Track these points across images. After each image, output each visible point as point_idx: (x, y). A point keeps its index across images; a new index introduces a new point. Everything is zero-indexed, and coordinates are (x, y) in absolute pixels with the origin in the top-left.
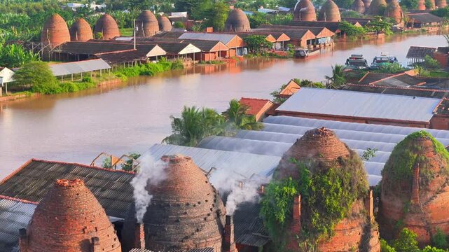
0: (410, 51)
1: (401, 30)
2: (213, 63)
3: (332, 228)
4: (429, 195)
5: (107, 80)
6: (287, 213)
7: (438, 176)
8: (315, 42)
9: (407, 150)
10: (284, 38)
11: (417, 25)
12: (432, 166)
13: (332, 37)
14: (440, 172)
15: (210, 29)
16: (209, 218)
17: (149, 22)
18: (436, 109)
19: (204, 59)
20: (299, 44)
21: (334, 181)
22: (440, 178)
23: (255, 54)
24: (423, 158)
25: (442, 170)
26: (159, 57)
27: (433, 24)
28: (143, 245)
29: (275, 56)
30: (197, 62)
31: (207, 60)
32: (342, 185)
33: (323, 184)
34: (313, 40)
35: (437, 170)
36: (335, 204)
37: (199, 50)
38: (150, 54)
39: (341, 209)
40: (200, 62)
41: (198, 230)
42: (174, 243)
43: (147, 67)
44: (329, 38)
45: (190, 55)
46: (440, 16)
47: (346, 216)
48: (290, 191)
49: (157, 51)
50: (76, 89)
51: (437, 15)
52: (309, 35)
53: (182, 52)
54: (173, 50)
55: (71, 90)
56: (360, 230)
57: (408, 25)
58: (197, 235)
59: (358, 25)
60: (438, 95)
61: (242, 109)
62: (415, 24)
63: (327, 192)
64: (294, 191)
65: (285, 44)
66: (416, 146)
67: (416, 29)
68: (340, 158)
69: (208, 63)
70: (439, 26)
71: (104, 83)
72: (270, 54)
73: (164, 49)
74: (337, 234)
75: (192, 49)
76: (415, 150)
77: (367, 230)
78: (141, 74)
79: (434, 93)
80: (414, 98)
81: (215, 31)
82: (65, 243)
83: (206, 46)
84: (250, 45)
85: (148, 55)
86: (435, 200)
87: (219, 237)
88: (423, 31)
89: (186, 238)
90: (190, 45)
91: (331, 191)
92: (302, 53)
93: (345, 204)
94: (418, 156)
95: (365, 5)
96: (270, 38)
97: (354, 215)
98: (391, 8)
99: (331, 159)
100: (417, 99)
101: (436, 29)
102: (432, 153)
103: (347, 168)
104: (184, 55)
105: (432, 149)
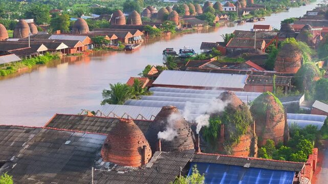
0: (202, 45)
1: (180, 30)
2: (76, 55)
3: (239, 139)
4: (275, 123)
5: (21, 68)
6: (218, 133)
8: (132, 39)
9: (262, 101)
10: (114, 37)
11: (189, 26)
12: (275, 109)
13: (142, 36)
14: (279, 112)
15: (58, 32)
16: (189, 135)
17: (24, 28)
18: (246, 81)
19: (70, 52)
20: (123, 41)
21: (239, 117)
22: (279, 115)
23: (99, 48)
24: (271, 105)
26: (44, 52)
27: (199, 25)
28: (160, 150)
29: (111, 50)
30: (66, 54)
31: (72, 53)
32: (242, 118)
33: (234, 118)
34: (132, 38)
35: (277, 111)
36: (240, 127)
37: (67, 47)
38: (39, 50)
39: (243, 130)
40: (67, 55)
41: (185, 141)
42: (175, 148)
43: (39, 58)
44: (140, 37)
45: (62, 50)
46: (201, 19)
47: (245, 133)
48: (219, 122)
49: (43, 48)
50: (6, 74)
51: (200, 19)
52: (129, 35)
53: (58, 49)
54: (52, 47)
55: (3, 75)
56: (250, 140)
57: (184, 26)
58: (185, 143)
59: (154, 27)
60: (243, 73)
61: (141, 84)
62: (188, 25)
63: (236, 122)
64: (221, 122)
65: (115, 41)
67: (189, 29)
68: (240, 105)
69: (73, 55)
70: (203, 26)
71: (19, 69)
72: (108, 48)
73: (46, 47)
74: (241, 142)
75: (63, 46)
76: (266, 101)
77: (253, 140)
78: (37, 63)
79: (240, 72)
80: (232, 75)
81: (62, 33)
82: (131, 149)
83: (71, 44)
84: (96, 42)
85: (38, 51)
86: (277, 126)
87: (193, 144)
88: (194, 29)
89: (181, 145)
90: (62, 44)
91: (238, 121)
92: (130, 47)
93: (244, 128)
94: (268, 104)
95: (151, 13)
96: (107, 38)
97: (248, 133)
98: (172, 15)
99: (236, 106)
100: (234, 75)
101: (201, 28)
102: (274, 103)
103: (244, 110)
104: (59, 50)
105: (274, 101)
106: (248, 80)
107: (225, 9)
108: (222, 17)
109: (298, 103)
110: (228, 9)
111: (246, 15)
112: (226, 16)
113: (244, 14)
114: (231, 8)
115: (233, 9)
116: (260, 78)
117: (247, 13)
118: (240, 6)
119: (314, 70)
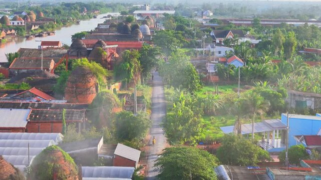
7: (69, 177)
9: (46, 161)
12: (65, 170)
14: (70, 174)
18: (29, 117)
22: (70, 178)
24: (58, 165)
25: (71, 172)
35: (68, 173)
60: (25, 106)
66: (51, 157)
76: (52, 160)
79: (21, 104)
80: (11, 110)
94: (54, 164)
100: (13, 110)
102: (63, 161)
105: (63, 158)
106: (31, 116)
107: (13, 23)
108: (9, 32)
109: (96, 151)
110: (16, 23)
111: (35, 30)
112: (13, 31)
113: (33, 28)
114: (19, 22)
115: (22, 23)
116: (46, 113)
117: (36, 27)
118: (29, 20)
119: (113, 99)
